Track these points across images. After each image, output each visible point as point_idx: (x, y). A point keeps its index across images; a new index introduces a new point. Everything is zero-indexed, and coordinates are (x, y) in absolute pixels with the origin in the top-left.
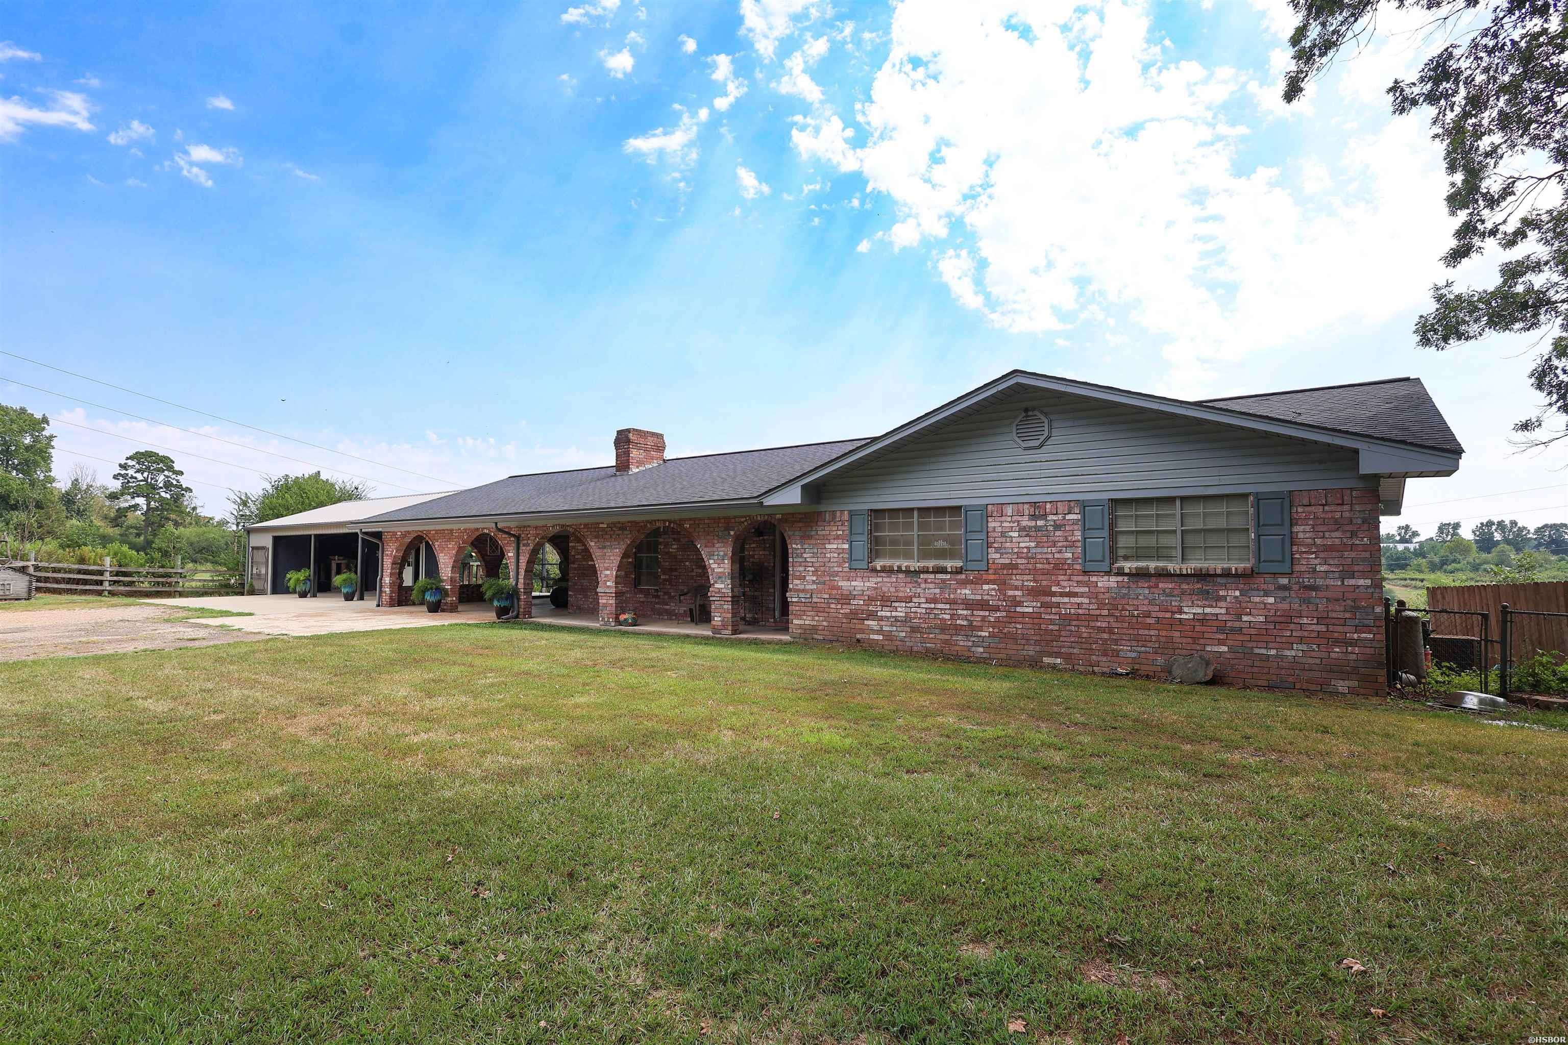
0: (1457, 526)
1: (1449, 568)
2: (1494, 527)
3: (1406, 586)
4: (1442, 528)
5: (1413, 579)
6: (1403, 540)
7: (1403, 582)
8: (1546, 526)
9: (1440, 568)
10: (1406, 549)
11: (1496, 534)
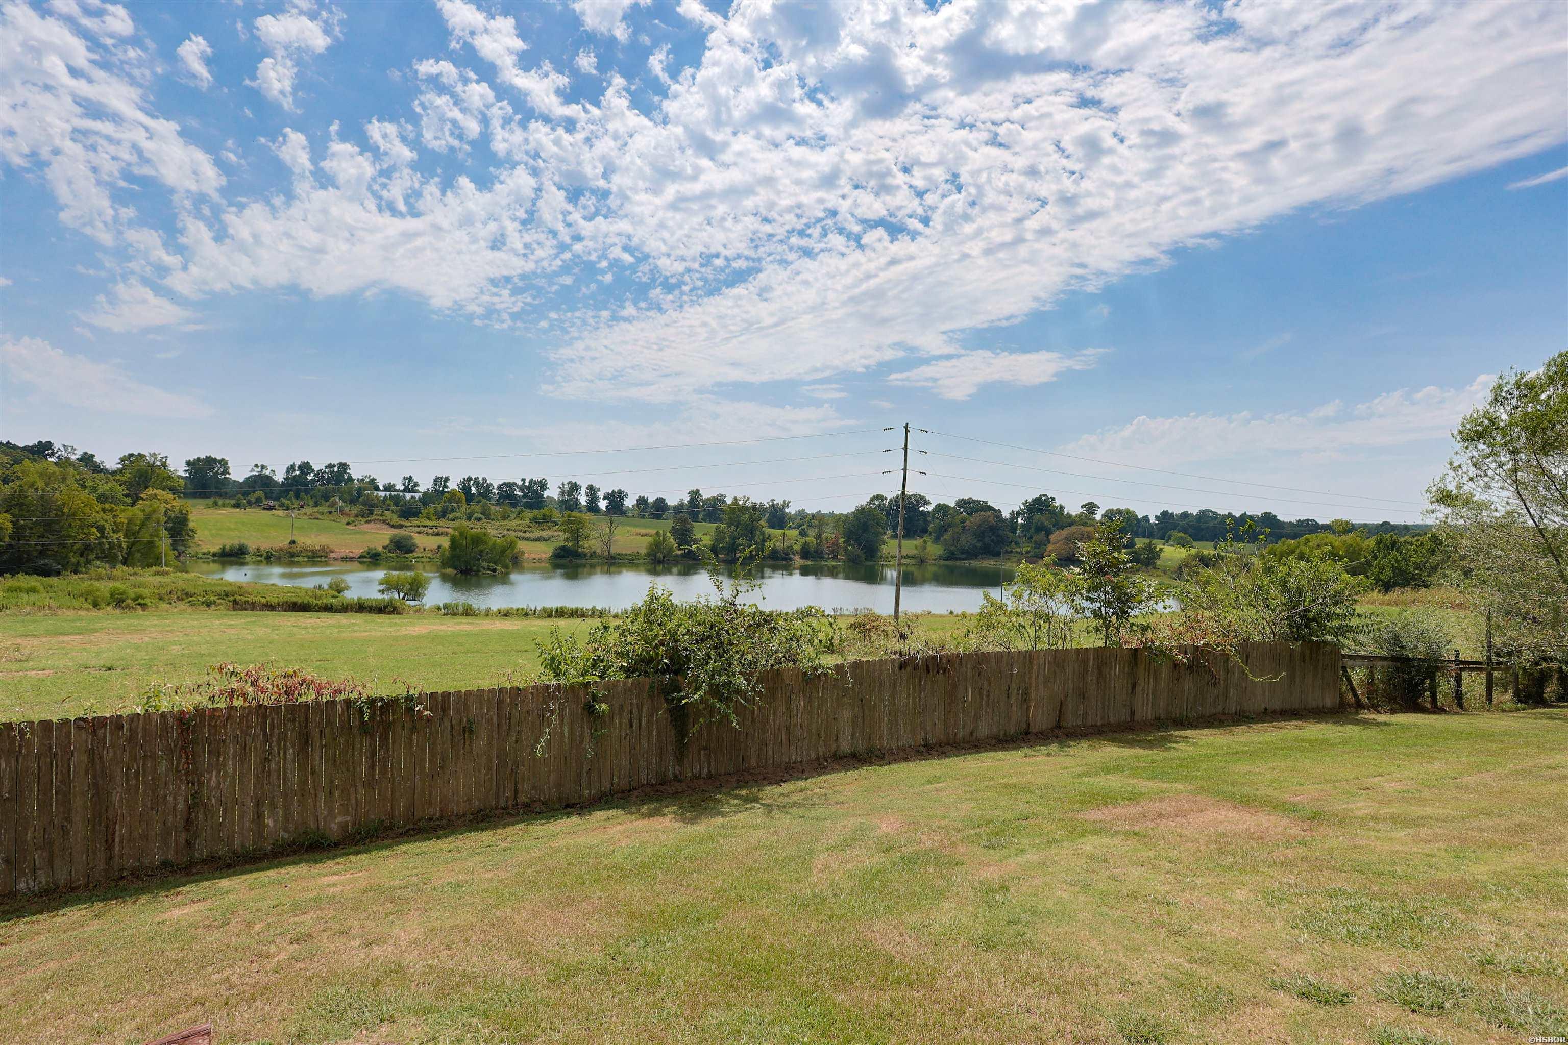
0: (447, 479)
1: (451, 516)
2: (472, 482)
3: (419, 533)
4: (436, 480)
5: (425, 526)
6: (407, 490)
7: (418, 529)
8: (504, 483)
9: (444, 516)
10: (413, 497)
11: (473, 488)
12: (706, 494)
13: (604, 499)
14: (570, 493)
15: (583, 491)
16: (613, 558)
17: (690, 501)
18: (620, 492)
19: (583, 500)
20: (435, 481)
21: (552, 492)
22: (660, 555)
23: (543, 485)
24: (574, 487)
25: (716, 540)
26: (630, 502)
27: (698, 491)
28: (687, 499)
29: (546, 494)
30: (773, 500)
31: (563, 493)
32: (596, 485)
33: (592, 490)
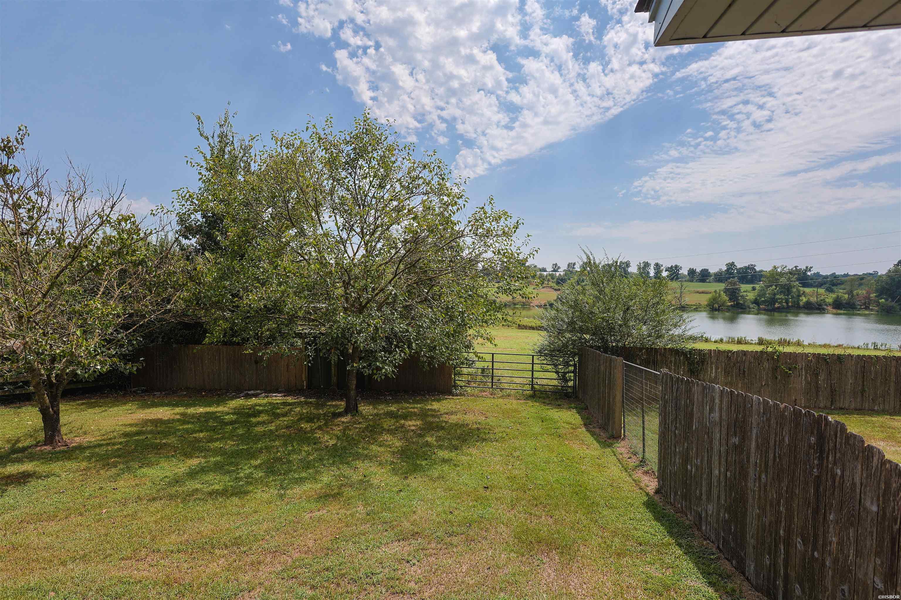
12: (739, 265)
13: (666, 271)
14: (644, 268)
15: (652, 267)
16: (684, 307)
17: (727, 270)
18: (676, 266)
19: (652, 273)
20: (569, 265)
21: (633, 269)
22: (716, 306)
23: (628, 264)
24: (647, 265)
25: (759, 295)
26: (684, 271)
27: (733, 263)
28: (724, 268)
29: (630, 270)
30: (796, 267)
31: (639, 268)
32: (660, 263)
33: (657, 266)
